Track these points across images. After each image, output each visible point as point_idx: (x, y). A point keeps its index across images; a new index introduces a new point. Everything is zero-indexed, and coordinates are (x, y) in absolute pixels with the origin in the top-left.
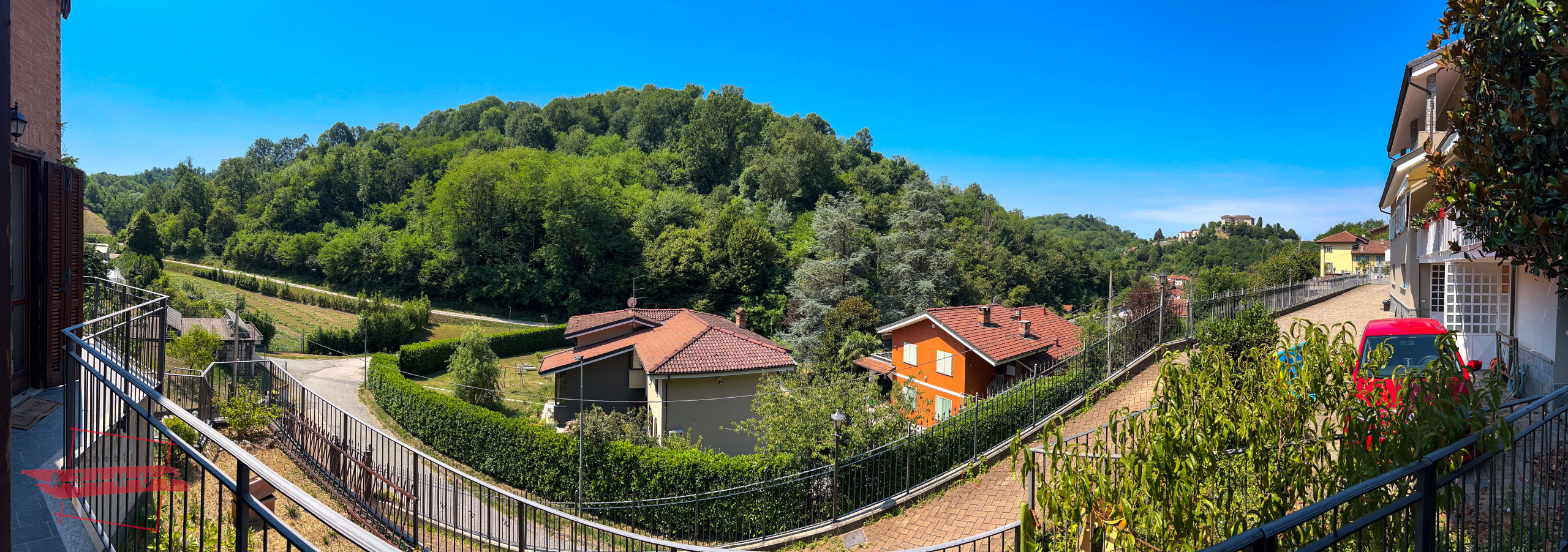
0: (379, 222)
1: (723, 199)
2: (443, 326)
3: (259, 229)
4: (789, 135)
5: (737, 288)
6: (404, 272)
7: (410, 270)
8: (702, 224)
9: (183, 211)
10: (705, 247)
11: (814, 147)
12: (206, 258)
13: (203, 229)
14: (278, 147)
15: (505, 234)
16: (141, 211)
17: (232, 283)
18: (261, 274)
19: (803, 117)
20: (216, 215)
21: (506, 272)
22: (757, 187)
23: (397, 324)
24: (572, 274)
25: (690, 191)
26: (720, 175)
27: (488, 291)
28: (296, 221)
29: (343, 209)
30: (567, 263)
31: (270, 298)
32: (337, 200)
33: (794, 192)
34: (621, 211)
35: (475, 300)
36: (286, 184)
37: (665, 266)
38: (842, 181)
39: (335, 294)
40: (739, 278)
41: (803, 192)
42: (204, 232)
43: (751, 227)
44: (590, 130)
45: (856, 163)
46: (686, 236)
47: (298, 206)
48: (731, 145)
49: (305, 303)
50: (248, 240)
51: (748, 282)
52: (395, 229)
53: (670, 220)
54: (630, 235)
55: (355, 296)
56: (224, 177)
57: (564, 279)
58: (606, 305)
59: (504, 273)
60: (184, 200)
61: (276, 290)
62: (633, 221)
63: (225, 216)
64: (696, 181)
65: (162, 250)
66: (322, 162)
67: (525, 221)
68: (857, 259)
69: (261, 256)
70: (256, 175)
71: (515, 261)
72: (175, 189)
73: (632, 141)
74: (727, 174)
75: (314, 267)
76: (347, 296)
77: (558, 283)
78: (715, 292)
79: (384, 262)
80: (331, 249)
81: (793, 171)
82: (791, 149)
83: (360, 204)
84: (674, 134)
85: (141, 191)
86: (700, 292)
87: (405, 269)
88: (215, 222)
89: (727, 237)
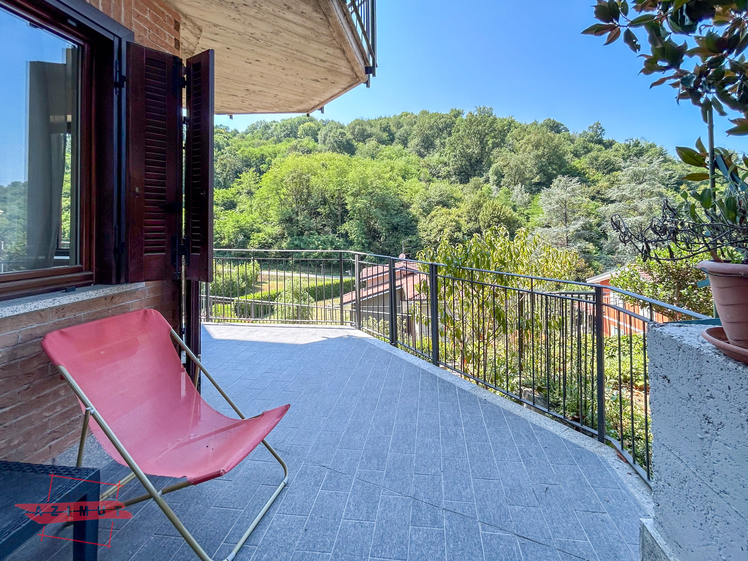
1: (477, 187)
2: (270, 283)
4: (527, 137)
6: (236, 243)
7: (241, 242)
8: (462, 205)
10: (463, 221)
11: (548, 144)
15: (319, 214)
19: (541, 122)
21: (319, 240)
22: (503, 176)
24: (368, 241)
26: (475, 170)
30: (365, 233)
33: (532, 178)
34: (403, 197)
38: (575, 166)
41: (540, 178)
43: (497, 206)
44: (381, 142)
45: (589, 151)
48: (483, 148)
53: (438, 203)
54: (409, 214)
62: (411, 204)
64: (459, 175)
67: (334, 204)
68: (577, 226)
71: (327, 233)
73: (411, 149)
74: (481, 169)
81: (530, 164)
82: (530, 147)
84: (442, 144)
87: (236, 240)
89: (479, 213)
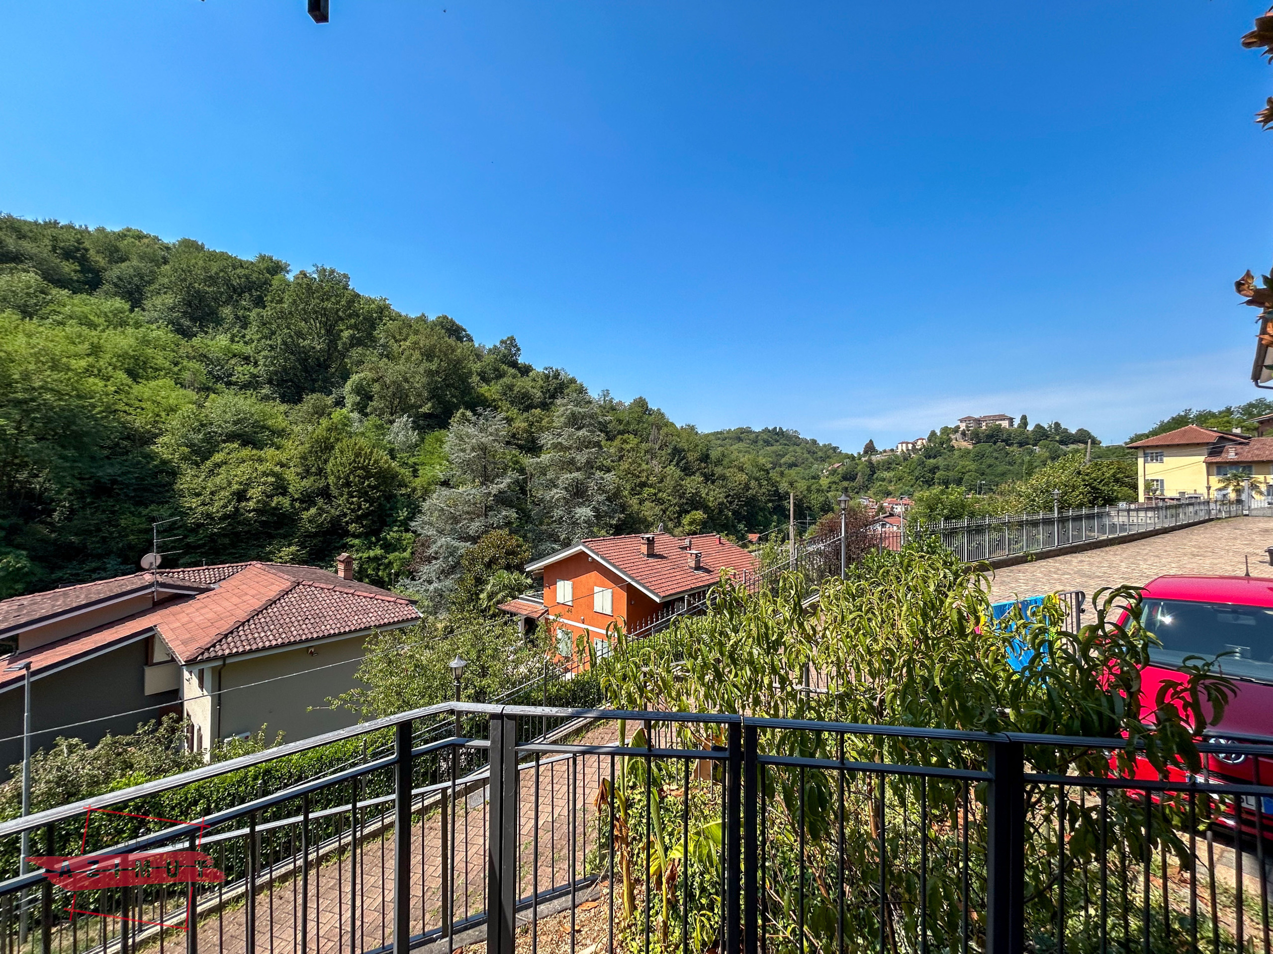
1: (320, 412)
4: (412, 338)
5: (342, 529)
10: (290, 475)
11: (445, 355)
19: (432, 317)
22: (371, 398)
24: (7, 523)
25: (266, 398)
26: (314, 381)
33: (421, 406)
34: (131, 419)
37: (222, 502)
38: (483, 395)
40: (345, 515)
41: (433, 407)
43: (360, 449)
45: (500, 375)
46: (260, 460)
48: (332, 343)
51: (358, 520)
53: (231, 437)
54: (150, 457)
62: (156, 436)
64: (277, 386)
68: (502, 486)
74: (325, 380)
78: (310, 536)
81: (419, 381)
82: (417, 355)
86: (285, 537)
89: (326, 461)
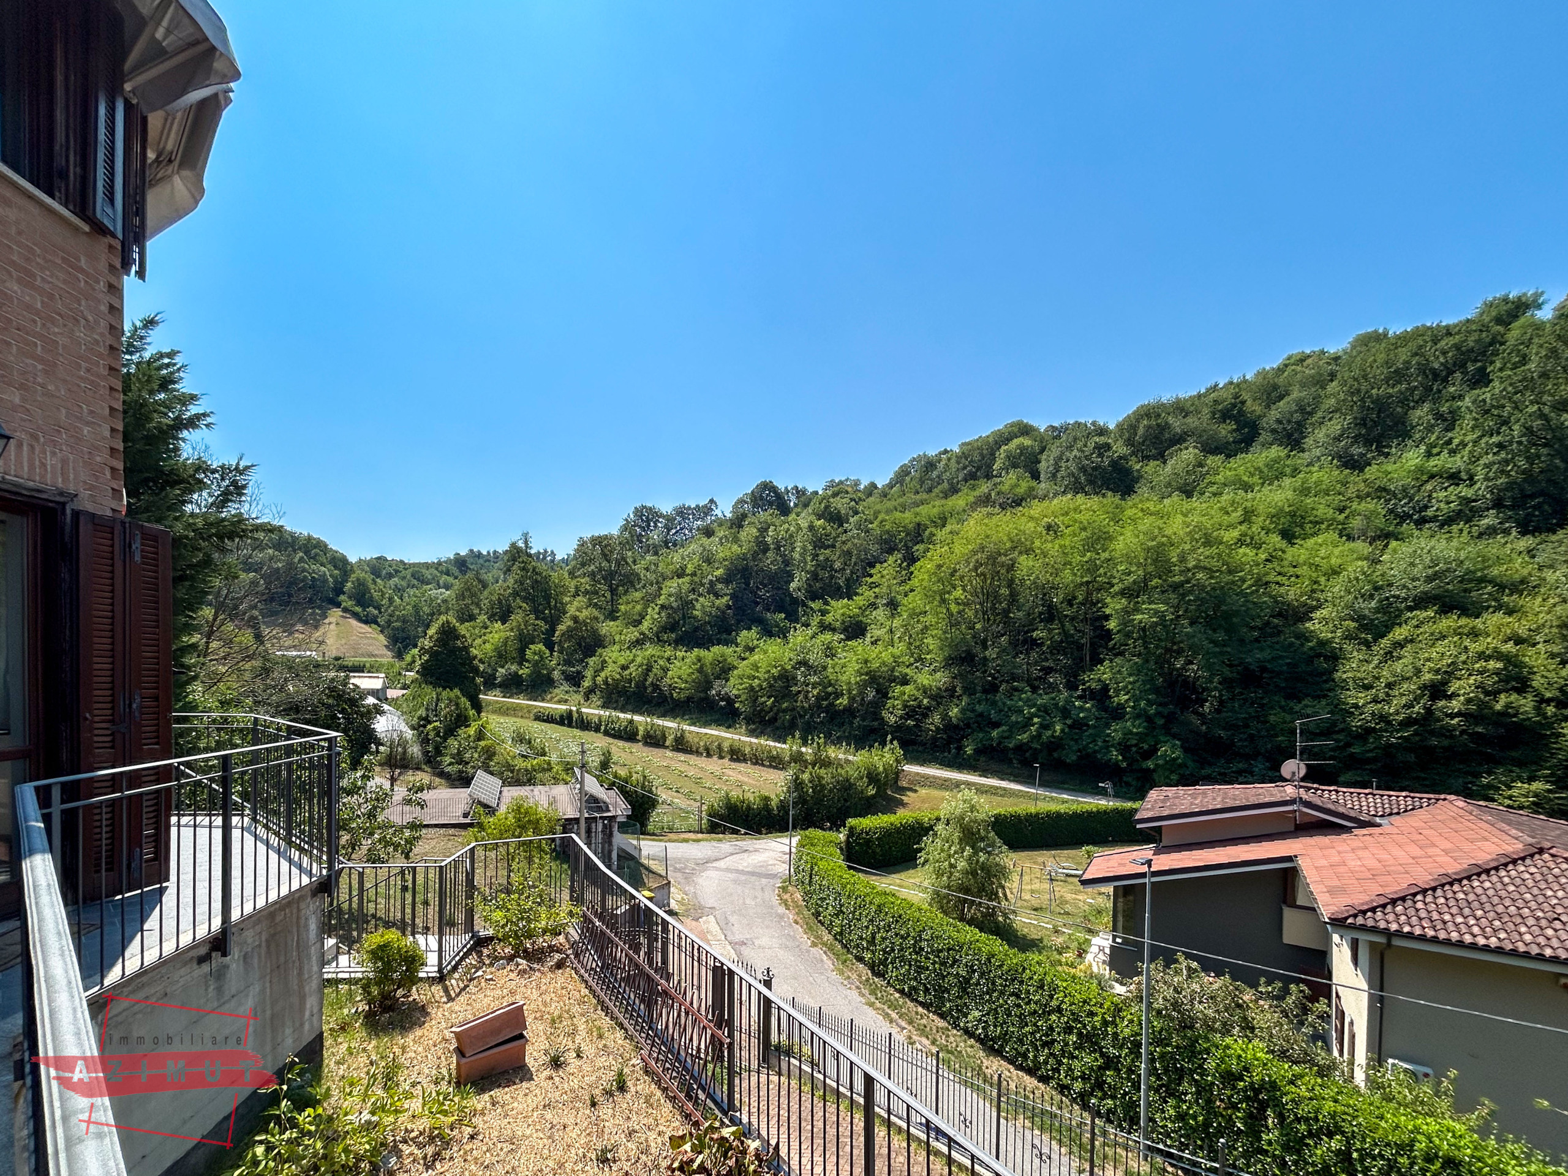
0: (824, 627)
2: (923, 792)
3: (638, 643)
6: (862, 705)
7: (870, 702)
8: (1533, 604)
9: (517, 618)
10: (1537, 657)
12: (556, 691)
13: (550, 646)
14: (670, 519)
15: (1034, 643)
16: (443, 618)
17: (597, 729)
18: (642, 714)
20: (570, 623)
21: (1034, 705)
23: (846, 786)
24: (1166, 711)
25: (1489, 533)
27: (1002, 738)
28: (696, 629)
29: (768, 610)
30: (1156, 690)
31: (655, 751)
32: (760, 597)
34: (1282, 590)
35: (977, 751)
36: (680, 574)
39: (754, 740)
42: (552, 650)
46: (1475, 634)
47: (698, 606)
49: (709, 755)
50: (621, 661)
52: (848, 639)
54: (1304, 637)
55: (785, 743)
56: (583, 565)
57: (1149, 719)
58: (1240, 772)
59: (1031, 707)
60: (518, 600)
61: (664, 738)
62: (1314, 609)
63: (586, 625)
65: (479, 680)
66: (736, 540)
67: (1073, 619)
69: (641, 685)
70: (634, 562)
71: (1053, 687)
72: (501, 584)
73: (1317, 452)
75: (722, 700)
76: (772, 744)
77: (1136, 728)
79: (830, 689)
80: (749, 672)
83: (795, 602)
84: (1438, 416)
85: (447, 587)
86: (1522, 764)
87: (863, 699)
88: (569, 634)
